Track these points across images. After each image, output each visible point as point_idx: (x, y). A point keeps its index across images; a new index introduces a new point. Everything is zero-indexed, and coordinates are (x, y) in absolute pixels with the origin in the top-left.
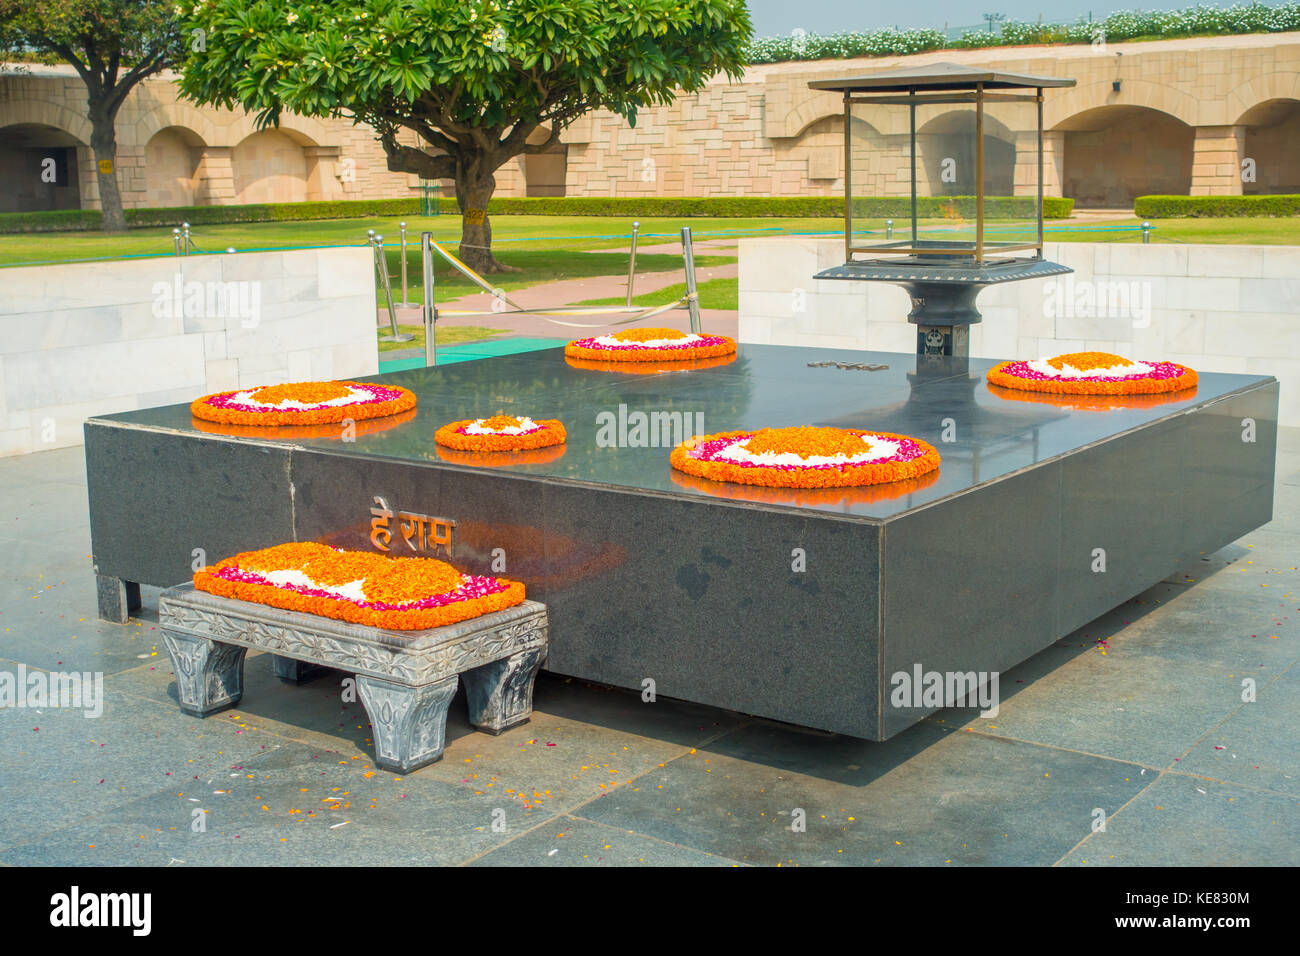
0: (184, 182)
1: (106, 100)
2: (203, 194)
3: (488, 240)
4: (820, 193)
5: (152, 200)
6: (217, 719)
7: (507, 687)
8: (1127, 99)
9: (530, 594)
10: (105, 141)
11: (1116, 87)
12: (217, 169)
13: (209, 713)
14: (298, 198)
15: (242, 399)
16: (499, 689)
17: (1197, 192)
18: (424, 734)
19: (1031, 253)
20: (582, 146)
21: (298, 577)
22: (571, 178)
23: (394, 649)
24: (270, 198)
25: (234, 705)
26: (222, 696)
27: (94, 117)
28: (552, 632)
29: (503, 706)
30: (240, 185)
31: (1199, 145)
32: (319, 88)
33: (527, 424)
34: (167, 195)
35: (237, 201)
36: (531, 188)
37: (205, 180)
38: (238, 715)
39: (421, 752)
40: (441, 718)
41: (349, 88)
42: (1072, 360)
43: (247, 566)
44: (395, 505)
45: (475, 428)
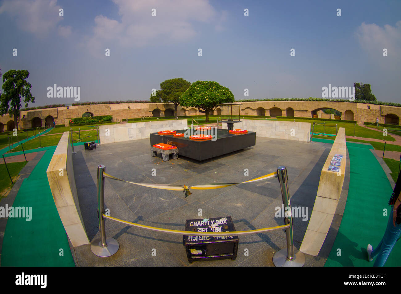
0: (184, 113)
1: (176, 106)
2: (185, 115)
3: (208, 119)
4: (246, 115)
5: (181, 115)
6: (155, 157)
7: (175, 156)
8: (276, 107)
9: (177, 148)
10: (176, 110)
11: (275, 105)
12: (187, 112)
13: (154, 156)
14: (195, 115)
15: (162, 132)
16: (174, 156)
17: (282, 116)
18: (167, 158)
19: (239, 120)
20: (223, 110)
21: (160, 146)
22: (222, 113)
23: (164, 151)
24: (192, 115)
25: (156, 156)
26: (155, 155)
27: (175, 108)
28: (179, 151)
29: (174, 157)
30: (189, 114)
31: (282, 111)
32: (191, 104)
33: (181, 134)
34: (182, 115)
35: (189, 115)
36: (218, 114)
37: (186, 113)
38: (156, 157)
39: (166, 160)
40: (168, 157)
41: (194, 104)
42: (236, 130)
43: (157, 145)
44: (169, 140)
45: (177, 134)
